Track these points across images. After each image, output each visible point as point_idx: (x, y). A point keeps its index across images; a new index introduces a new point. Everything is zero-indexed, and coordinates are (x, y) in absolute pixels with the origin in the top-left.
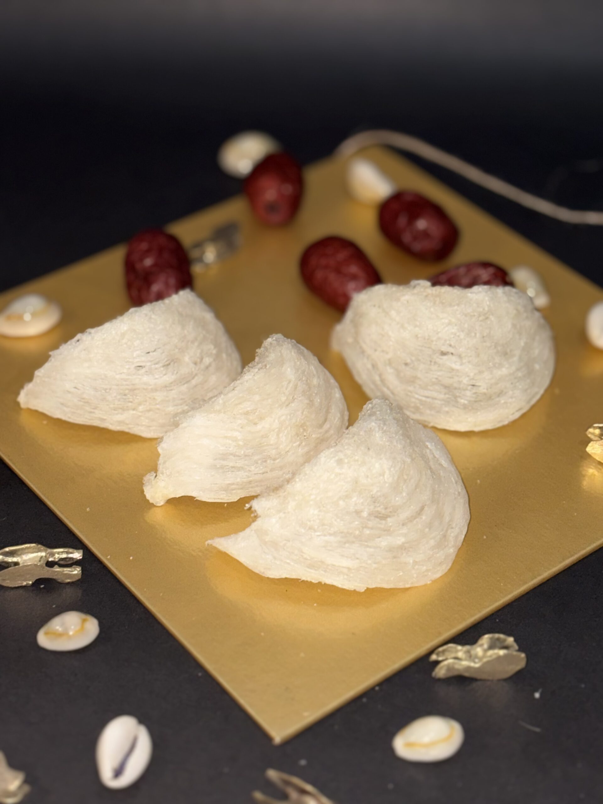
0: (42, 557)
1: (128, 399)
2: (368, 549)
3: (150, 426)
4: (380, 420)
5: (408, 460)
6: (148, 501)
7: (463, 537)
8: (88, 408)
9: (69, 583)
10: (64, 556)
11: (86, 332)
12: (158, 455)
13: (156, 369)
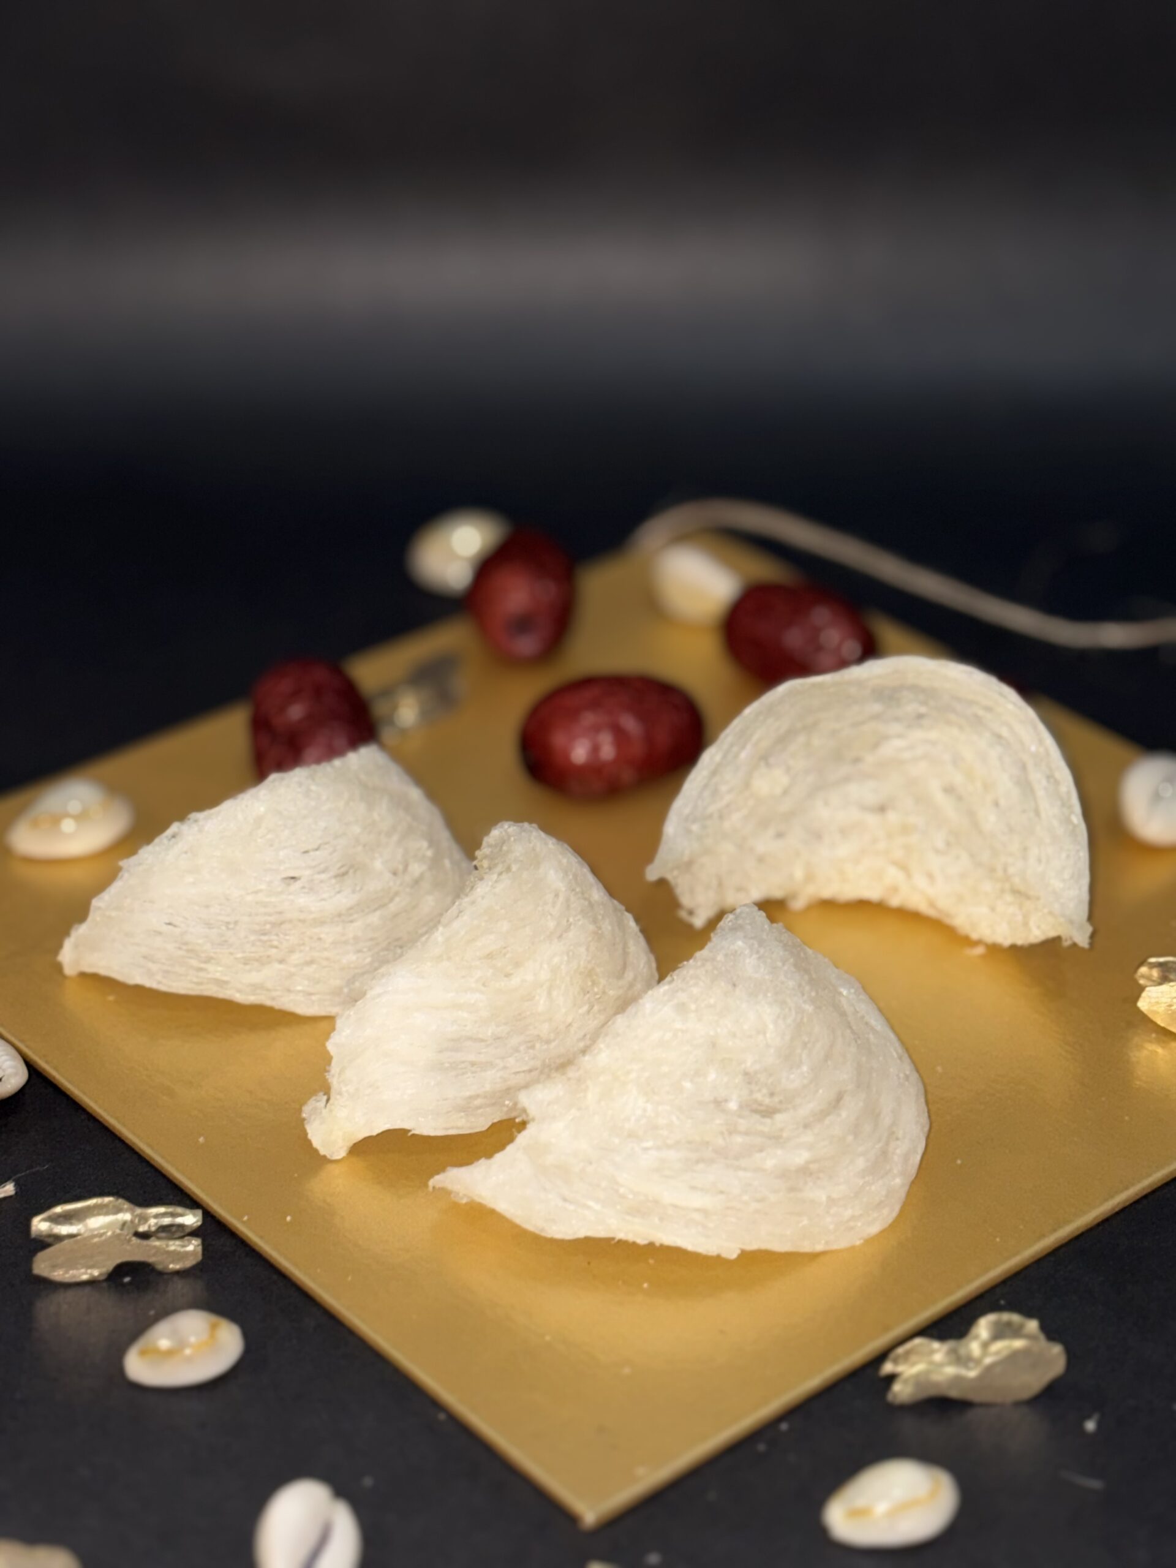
0: (124, 1224)
1: (271, 941)
2: (741, 1173)
3: (311, 994)
4: (752, 938)
5: (809, 1008)
6: (316, 1151)
7: (918, 1158)
8: (194, 963)
9: (177, 1273)
10: (167, 1221)
11: (189, 819)
12: (328, 1059)
13: (322, 881)
